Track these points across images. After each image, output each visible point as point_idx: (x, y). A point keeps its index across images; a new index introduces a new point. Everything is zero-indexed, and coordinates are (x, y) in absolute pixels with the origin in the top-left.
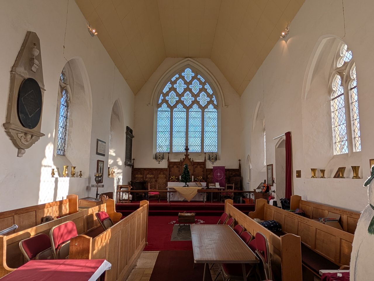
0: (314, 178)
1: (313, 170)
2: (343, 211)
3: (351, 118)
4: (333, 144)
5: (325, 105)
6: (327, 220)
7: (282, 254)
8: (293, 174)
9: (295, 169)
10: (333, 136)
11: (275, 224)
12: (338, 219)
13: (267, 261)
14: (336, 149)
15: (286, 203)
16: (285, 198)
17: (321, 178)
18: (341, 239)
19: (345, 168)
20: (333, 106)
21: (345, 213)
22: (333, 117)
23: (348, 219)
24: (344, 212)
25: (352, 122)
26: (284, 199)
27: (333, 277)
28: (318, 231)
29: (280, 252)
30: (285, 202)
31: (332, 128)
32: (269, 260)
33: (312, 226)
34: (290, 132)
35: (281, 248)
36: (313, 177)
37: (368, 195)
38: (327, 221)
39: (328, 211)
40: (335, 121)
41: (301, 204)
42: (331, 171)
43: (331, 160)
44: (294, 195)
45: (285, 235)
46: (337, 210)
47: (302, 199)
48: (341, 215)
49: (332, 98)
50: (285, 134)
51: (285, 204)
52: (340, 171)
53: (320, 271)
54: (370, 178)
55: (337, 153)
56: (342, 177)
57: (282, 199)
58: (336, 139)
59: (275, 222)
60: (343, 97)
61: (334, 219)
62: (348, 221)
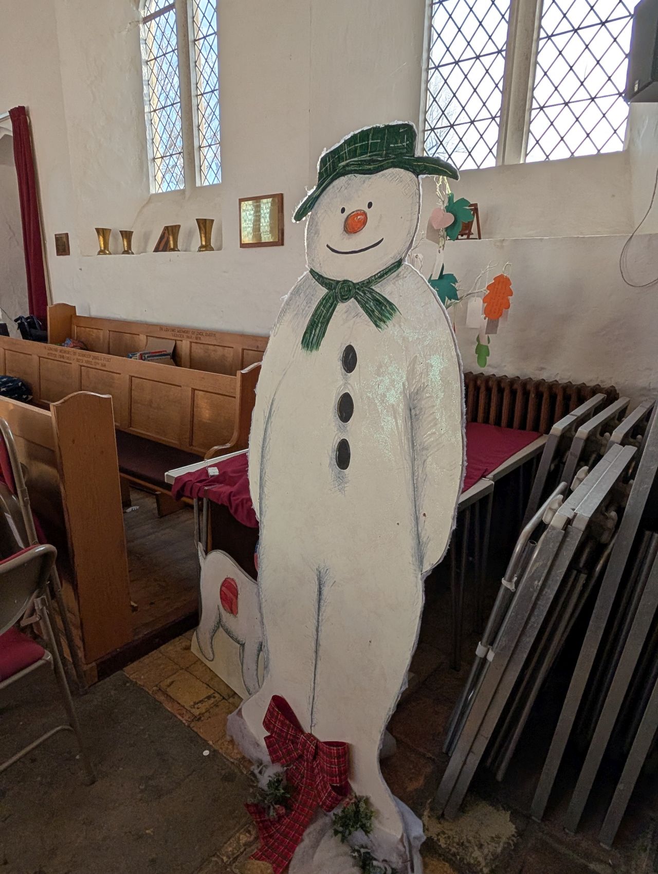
0: (105, 254)
1: (102, 232)
2: (182, 331)
3: (193, 87)
4: (149, 163)
5: (124, 33)
6: (149, 355)
7: (61, 457)
8: (45, 244)
9: (50, 231)
10: (148, 137)
11: (10, 384)
12: (170, 350)
13: (12, 491)
14: (155, 176)
15: (35, 328)
16: (28, 315)
17: (123, 253)
18: (194, 390)
19: (179, 226)
20: (146, 44)
21: (185, 335)
22: (147, 79)
23: (191, 347)
24: (184, 332)
25: (194, 102)
26: (28, 318)
27: (200, 482)
28: (135, 381)
29: (53, 452)
30: (32, 325)
31: (144, 113)
32: (21, 482)
33: (118, 372)
34: (23, 108)
35: (56, 441)
36: (102, 252)
37: (306, 244)
38: (148, 357)
39: (147, 336)
40: (151, 95)
41: (77, 326)
42: (146, 237)
43: (144, 207)
44: (55, 303)
45: (66, 398)
46: (167, 330)
47: (77, 315)
48: (176, 340)
49: (143, 13)
50: (8, 114)
51: (33, 331)
52: (170, 232)
53: (166, 474)
54: (314, 192)
55: (157, 189)
56: (173, 250)
57: (20, 318)
58: (155, 150)
59: (11, 380)
60: (172, 16)
61: (163, 353)
62: (192, 351)
